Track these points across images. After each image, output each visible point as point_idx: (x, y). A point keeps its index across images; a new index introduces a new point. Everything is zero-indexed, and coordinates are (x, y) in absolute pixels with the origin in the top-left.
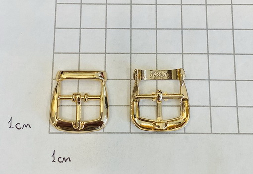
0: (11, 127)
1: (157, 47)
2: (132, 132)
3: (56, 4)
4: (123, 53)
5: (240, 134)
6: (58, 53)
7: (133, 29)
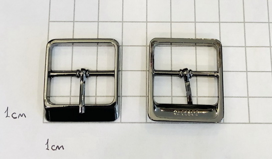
0: (7, 116)
5: (225, 123)
7: (125, 22)
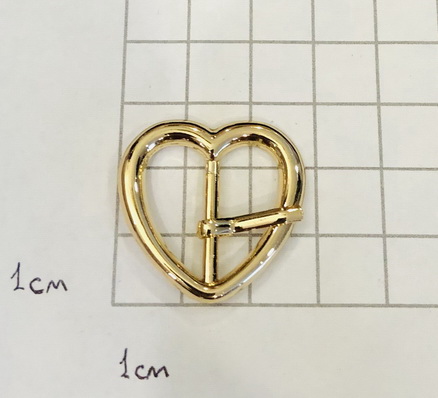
0: (17, 288)
1: (378, 86)
2: (322, 302)
4: (294, 104)
6: (134, 103)
7: (319, 43)
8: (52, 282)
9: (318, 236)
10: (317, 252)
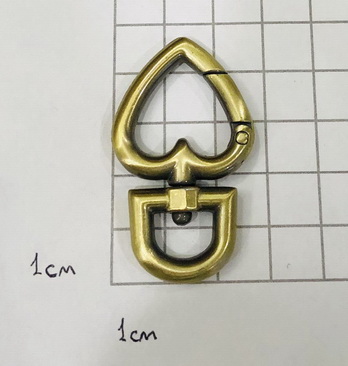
1: (316, 106)
2: (274, 278)
3: (115, 26)
7: (268, 71)
8: (63, 268)
9: (270, 226)
10: (270, 239)
